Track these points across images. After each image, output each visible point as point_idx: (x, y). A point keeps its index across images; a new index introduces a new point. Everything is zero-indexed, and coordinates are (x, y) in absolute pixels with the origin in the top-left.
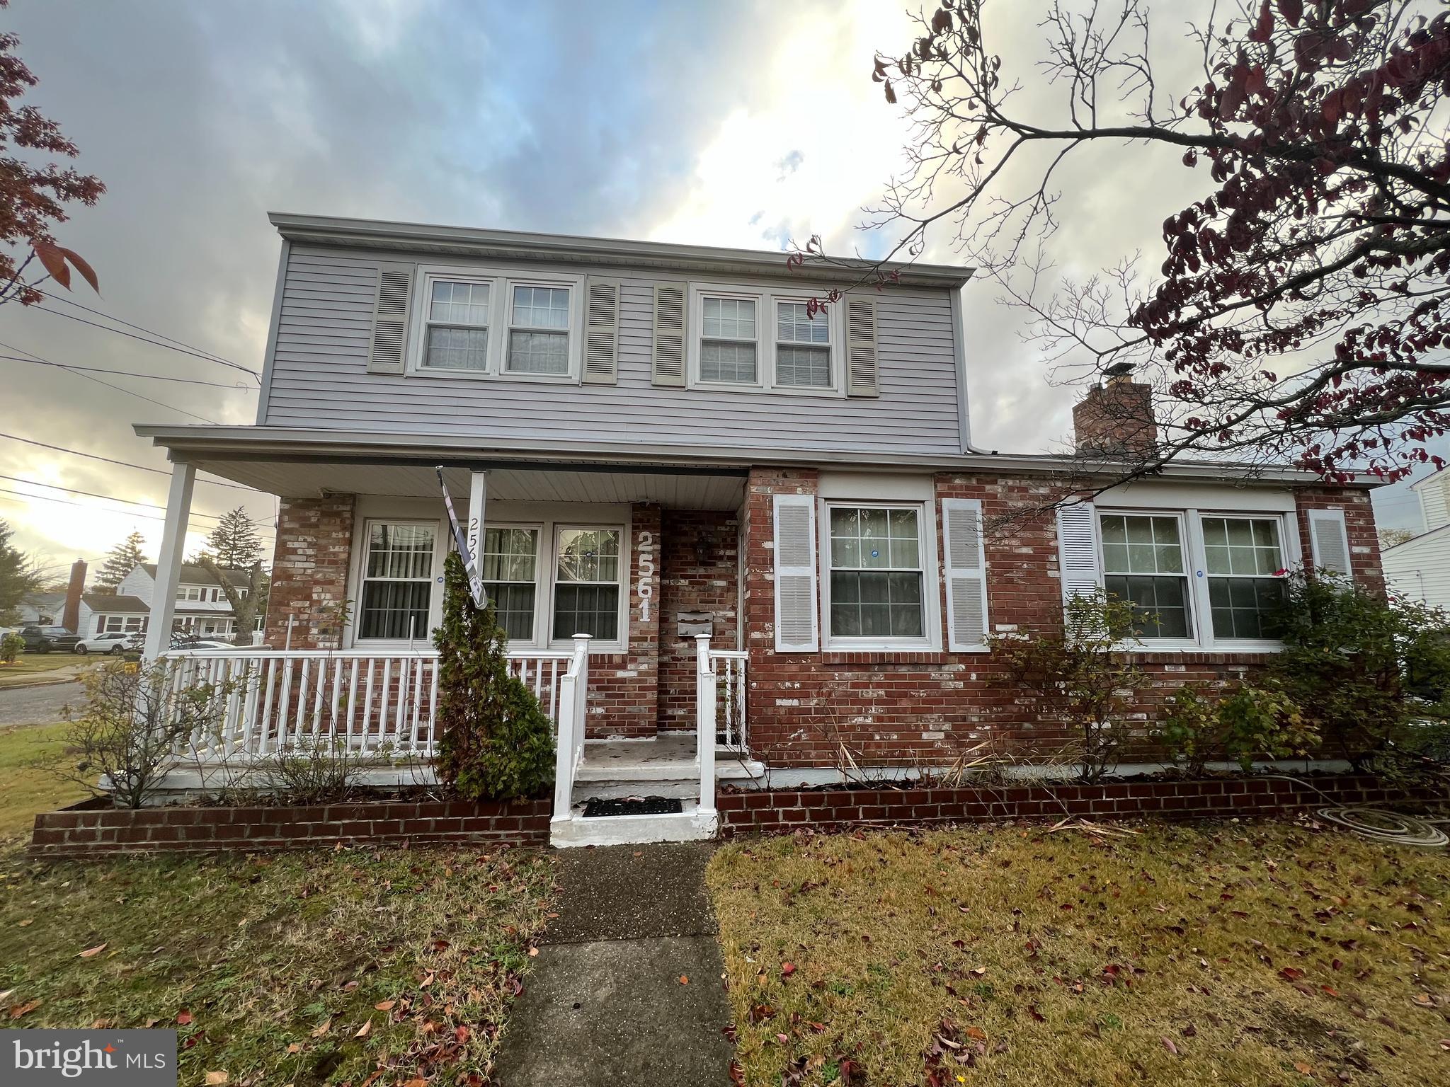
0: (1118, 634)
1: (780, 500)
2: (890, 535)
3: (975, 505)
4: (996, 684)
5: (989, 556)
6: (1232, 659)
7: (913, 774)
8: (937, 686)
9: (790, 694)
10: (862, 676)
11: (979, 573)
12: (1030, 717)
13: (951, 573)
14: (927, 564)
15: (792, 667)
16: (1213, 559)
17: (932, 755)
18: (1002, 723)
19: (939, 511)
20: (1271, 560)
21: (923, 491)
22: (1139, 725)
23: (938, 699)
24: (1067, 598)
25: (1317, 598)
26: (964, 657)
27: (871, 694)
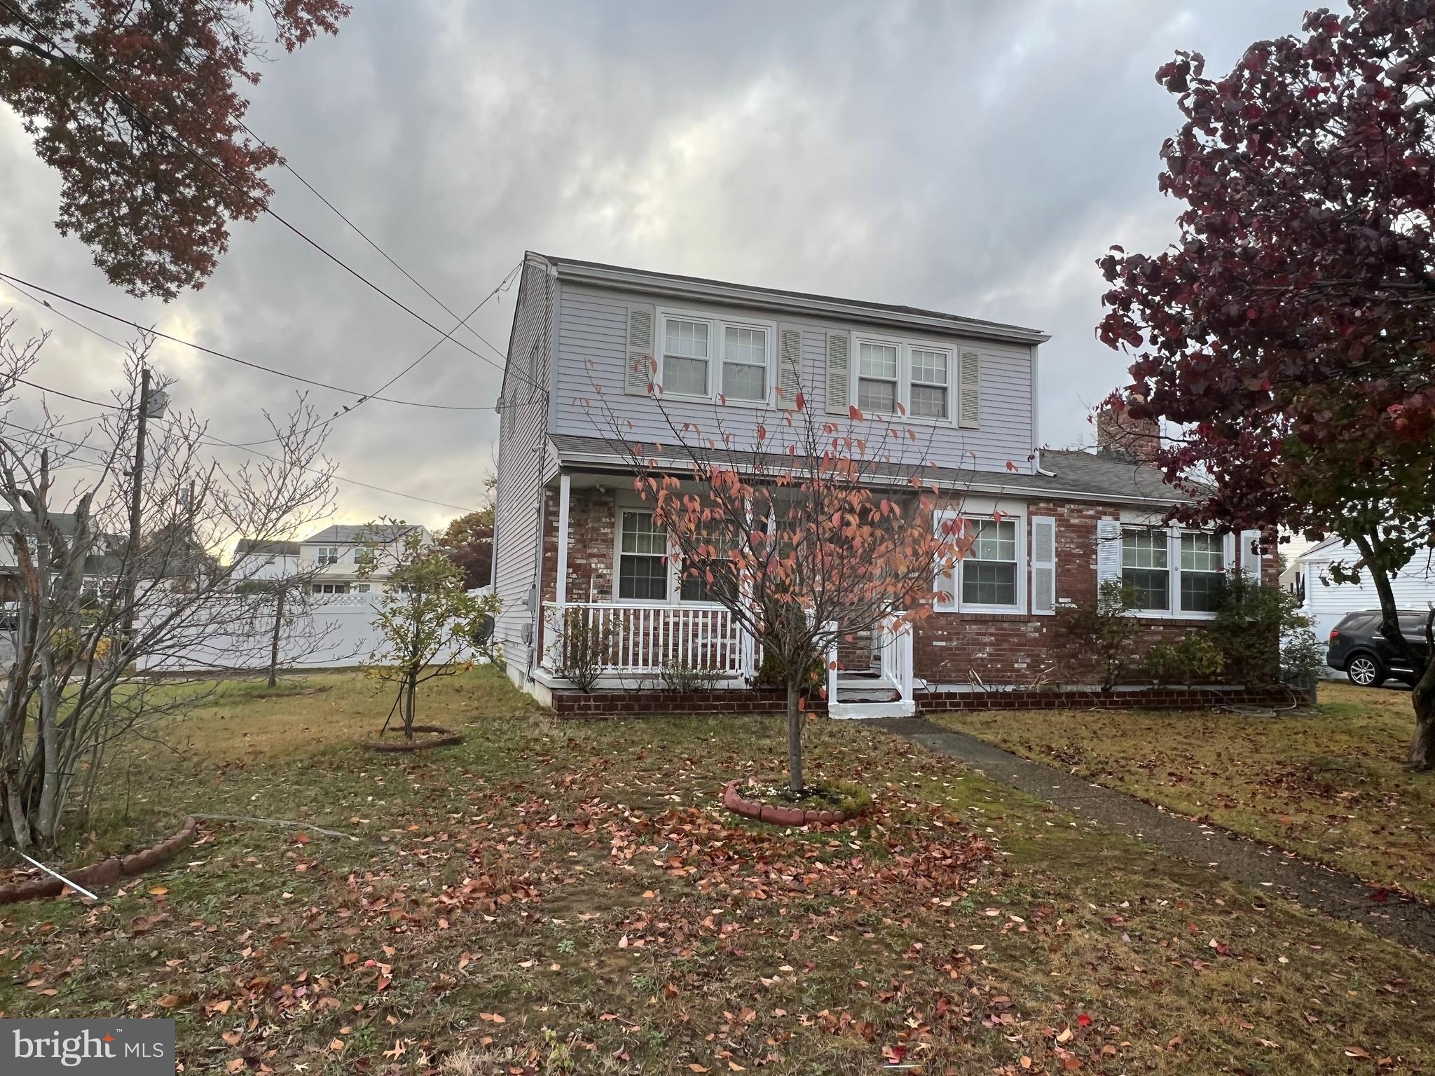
0: (1128, 605)
1: (937, 514)
2: (998, 538)
3: (1051, 521)
4: (1058, 635)
5: (1057, 556)
6: (1189, 623)
7: (1009, 689)
8: (1023, 635)
9: (940, 639)
10: (983, 628)
11: (1051, 565)
12: (1074, 656)
13: (1036, 565)
14: (1020, 558)
15: (943, 621)
16: (1185, 560)
17: (1020, 678)
18: (1059, 658)
19: (1030, 523)
20: (1218, 561)
21: (1019, 510)
22: (1133, 661)
23: (1025, 644)
24: (1100, 582)
25: (1240, 587)
26: (1040, 618)
27: (986, 639)
